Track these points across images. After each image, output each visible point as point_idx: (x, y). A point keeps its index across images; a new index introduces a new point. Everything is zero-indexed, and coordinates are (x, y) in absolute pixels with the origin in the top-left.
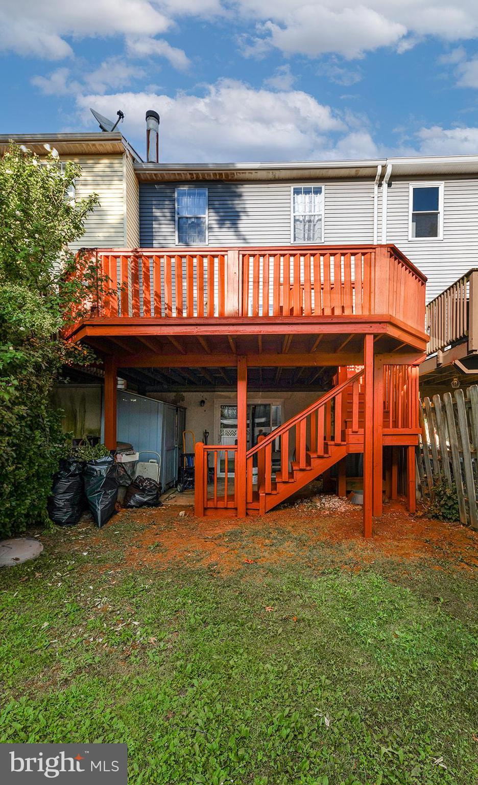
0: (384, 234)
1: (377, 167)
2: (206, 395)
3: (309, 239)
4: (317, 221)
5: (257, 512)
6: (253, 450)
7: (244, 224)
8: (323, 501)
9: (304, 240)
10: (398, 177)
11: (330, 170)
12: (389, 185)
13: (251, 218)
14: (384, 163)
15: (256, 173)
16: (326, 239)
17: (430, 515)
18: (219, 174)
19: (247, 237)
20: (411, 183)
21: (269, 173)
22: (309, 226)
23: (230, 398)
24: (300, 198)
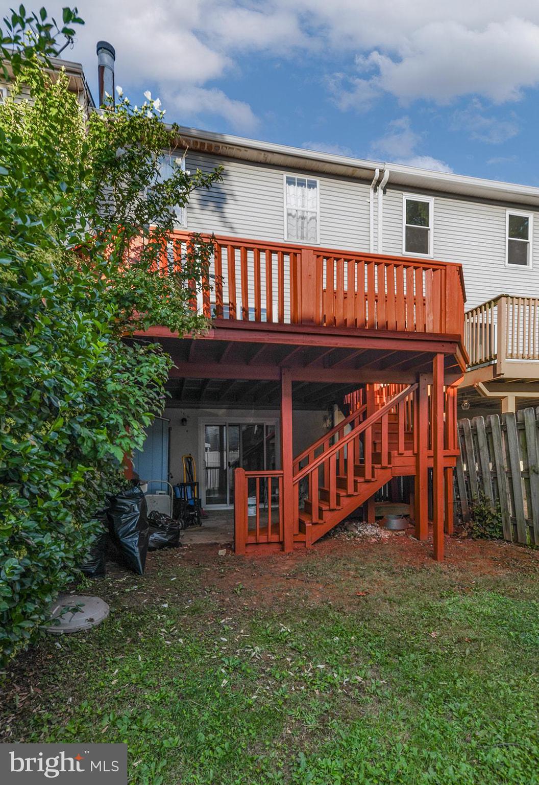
0: (380, 244)
1: (374, 170)
2: (187, 412)
3: (302, 237)
4: (311, 219)
5: (303, 545)
6: (300, 475)
7: (230, 209)
8: (360, 528)
9: (297, 238)
10: (395, 185)
11: (328, 164)
12: (385, 192)
13: (240, 203)
14: (381, 166)
15: (246, 151)
16: (323, 241)
17: (474, 536)
18: (201, 143)
19: (234, 226)
20: (405, 193)
21: (261, 154)
22: (303, 223)
23: (217, 416)
24: (293, 190)
